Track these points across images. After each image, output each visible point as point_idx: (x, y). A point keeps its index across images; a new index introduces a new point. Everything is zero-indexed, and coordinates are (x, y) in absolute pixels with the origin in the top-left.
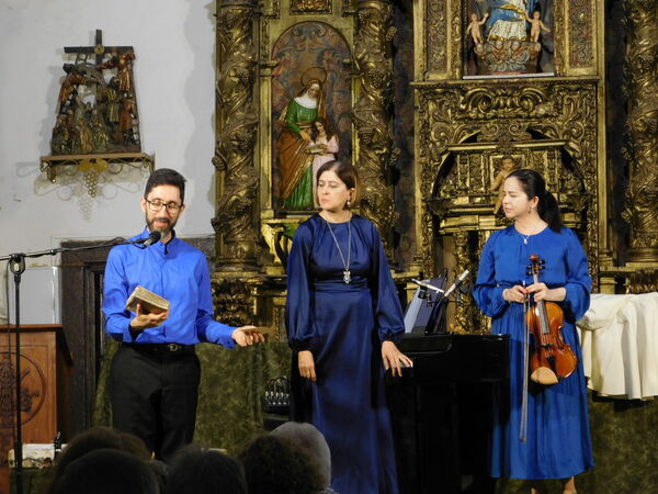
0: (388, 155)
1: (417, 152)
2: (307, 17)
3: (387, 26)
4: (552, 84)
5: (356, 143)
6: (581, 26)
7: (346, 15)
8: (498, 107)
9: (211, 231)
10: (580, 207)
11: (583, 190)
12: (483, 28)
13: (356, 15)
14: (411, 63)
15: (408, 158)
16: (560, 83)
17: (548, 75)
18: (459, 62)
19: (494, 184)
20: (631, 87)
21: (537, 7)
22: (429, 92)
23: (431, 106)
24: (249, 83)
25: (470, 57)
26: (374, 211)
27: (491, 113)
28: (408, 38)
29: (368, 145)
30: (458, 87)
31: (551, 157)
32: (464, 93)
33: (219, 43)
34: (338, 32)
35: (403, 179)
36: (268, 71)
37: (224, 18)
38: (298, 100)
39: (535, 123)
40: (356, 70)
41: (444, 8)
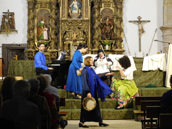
0: (56, 31)
1: (60, 31)
2: (43, 8)
3: (56, 10)
4: (82, 20)
5: (50, 29)
6: (86, 11)
7: (49, 8)
9: (27, 43)
10: (86, 40)
11: (87, 37)
12: (71, 11)
13: (51, 8)
14: (60, 16)
15: (59, 32)
17: (81, 19)
18: (67, 16)
19: (73, 36)
20: (94, 21)
22: (62, 21)
23: (63, 23)
24: (33, 19)
25: (69, 15)
26: (53, 40)
27: (72, 25)
28: (59, 12)
29: (52, 29)
30: (67, 20)
31: (82, 32)
32: (68, 21)
33: (28, 12)
34: (48, 11)
35: (58, 35)
36: (36, 17)
37: (29, 8)
38: (41, 22)
39: (79, 26)
40: (50, 17)
41: (65, 8)
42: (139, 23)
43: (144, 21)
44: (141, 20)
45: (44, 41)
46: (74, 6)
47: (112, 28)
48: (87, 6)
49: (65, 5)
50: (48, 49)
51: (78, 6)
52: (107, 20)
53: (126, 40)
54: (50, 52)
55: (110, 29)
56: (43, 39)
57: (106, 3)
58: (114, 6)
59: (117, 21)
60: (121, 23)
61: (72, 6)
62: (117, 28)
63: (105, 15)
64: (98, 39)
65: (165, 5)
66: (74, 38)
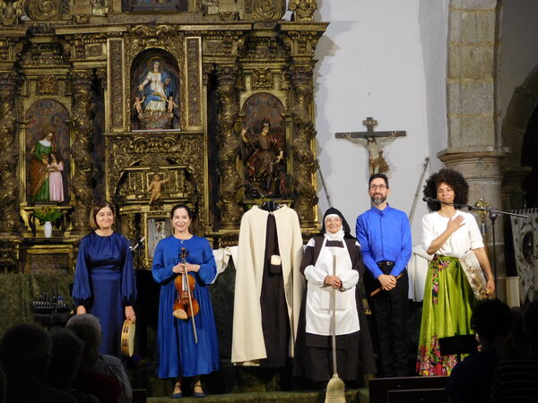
0: (91, 172)
1: (107, 171)
2: (45, 97)
3: (90, 103)
4: (179, 135)
5: (73, 166)
6: (194, 104)
7: (67, 96)
8: (151, 147)
10: (194, 200)
11: (196, 191)
12: (142, 104)
13: (73, 96)
14: (103, 123)
15: (102, 173)
16: (184, 134)
17: (177, 130)
18: (129, 123)
19: (149, 188)
20: (221, 137)
21: (171, 94)
22: (113, 138)
23: (115, 146)
24: (13, 132)
25: (135, 119)
26: (83, 203)
27: (147, 150)
28: (101, 109)
29: (79, 166)
30: (129, 136)
31: (179, 174)
32: (132, 139)
34: (63, 105)
35: (98, 185)
36: (24, 126)
38: (41, 142)
39: (171, 155)
40: (72, 126)
41: (121, 94)
42: (371, 139)
43: (387, 134)
44: (376, 129)
45: (50, 206)
46: (153, 86)
47: (280, 157)
48: (194, 88)
49: (121, 84)
50: (67, 234)
51: (165, 86)
52: (263, 134)
53: (328, 197)
54: (72, 243)
55: (274, 161)
56: (48, 201)
57: (259, 74)
58: (285, 85)
59: (296, 135)
60: (309, 142)
61: (145, 87)
62: (296, 156)
63: (255, 114)
64: (233, 197)
65: (452, 82)
66: (153, 196)
